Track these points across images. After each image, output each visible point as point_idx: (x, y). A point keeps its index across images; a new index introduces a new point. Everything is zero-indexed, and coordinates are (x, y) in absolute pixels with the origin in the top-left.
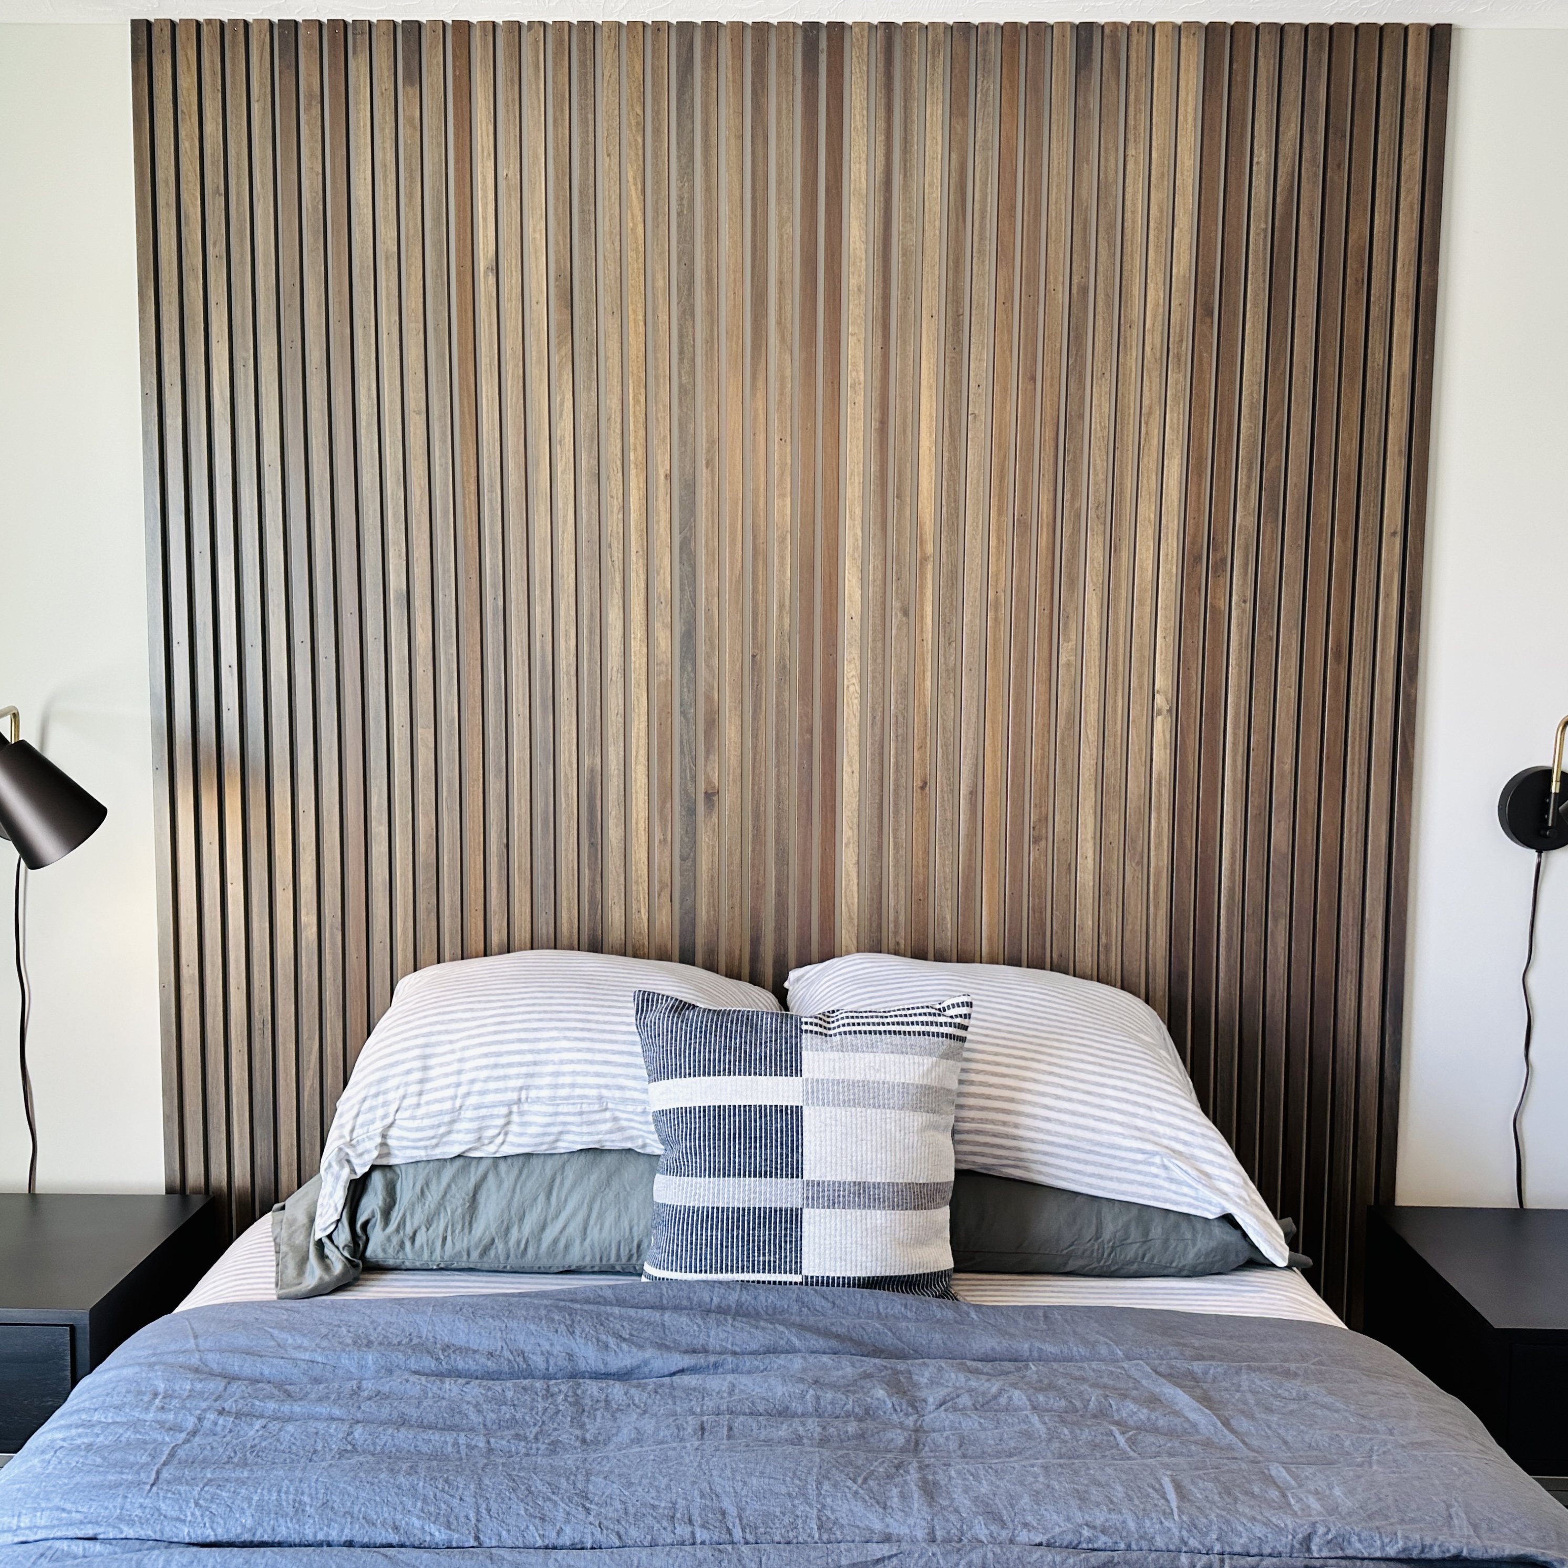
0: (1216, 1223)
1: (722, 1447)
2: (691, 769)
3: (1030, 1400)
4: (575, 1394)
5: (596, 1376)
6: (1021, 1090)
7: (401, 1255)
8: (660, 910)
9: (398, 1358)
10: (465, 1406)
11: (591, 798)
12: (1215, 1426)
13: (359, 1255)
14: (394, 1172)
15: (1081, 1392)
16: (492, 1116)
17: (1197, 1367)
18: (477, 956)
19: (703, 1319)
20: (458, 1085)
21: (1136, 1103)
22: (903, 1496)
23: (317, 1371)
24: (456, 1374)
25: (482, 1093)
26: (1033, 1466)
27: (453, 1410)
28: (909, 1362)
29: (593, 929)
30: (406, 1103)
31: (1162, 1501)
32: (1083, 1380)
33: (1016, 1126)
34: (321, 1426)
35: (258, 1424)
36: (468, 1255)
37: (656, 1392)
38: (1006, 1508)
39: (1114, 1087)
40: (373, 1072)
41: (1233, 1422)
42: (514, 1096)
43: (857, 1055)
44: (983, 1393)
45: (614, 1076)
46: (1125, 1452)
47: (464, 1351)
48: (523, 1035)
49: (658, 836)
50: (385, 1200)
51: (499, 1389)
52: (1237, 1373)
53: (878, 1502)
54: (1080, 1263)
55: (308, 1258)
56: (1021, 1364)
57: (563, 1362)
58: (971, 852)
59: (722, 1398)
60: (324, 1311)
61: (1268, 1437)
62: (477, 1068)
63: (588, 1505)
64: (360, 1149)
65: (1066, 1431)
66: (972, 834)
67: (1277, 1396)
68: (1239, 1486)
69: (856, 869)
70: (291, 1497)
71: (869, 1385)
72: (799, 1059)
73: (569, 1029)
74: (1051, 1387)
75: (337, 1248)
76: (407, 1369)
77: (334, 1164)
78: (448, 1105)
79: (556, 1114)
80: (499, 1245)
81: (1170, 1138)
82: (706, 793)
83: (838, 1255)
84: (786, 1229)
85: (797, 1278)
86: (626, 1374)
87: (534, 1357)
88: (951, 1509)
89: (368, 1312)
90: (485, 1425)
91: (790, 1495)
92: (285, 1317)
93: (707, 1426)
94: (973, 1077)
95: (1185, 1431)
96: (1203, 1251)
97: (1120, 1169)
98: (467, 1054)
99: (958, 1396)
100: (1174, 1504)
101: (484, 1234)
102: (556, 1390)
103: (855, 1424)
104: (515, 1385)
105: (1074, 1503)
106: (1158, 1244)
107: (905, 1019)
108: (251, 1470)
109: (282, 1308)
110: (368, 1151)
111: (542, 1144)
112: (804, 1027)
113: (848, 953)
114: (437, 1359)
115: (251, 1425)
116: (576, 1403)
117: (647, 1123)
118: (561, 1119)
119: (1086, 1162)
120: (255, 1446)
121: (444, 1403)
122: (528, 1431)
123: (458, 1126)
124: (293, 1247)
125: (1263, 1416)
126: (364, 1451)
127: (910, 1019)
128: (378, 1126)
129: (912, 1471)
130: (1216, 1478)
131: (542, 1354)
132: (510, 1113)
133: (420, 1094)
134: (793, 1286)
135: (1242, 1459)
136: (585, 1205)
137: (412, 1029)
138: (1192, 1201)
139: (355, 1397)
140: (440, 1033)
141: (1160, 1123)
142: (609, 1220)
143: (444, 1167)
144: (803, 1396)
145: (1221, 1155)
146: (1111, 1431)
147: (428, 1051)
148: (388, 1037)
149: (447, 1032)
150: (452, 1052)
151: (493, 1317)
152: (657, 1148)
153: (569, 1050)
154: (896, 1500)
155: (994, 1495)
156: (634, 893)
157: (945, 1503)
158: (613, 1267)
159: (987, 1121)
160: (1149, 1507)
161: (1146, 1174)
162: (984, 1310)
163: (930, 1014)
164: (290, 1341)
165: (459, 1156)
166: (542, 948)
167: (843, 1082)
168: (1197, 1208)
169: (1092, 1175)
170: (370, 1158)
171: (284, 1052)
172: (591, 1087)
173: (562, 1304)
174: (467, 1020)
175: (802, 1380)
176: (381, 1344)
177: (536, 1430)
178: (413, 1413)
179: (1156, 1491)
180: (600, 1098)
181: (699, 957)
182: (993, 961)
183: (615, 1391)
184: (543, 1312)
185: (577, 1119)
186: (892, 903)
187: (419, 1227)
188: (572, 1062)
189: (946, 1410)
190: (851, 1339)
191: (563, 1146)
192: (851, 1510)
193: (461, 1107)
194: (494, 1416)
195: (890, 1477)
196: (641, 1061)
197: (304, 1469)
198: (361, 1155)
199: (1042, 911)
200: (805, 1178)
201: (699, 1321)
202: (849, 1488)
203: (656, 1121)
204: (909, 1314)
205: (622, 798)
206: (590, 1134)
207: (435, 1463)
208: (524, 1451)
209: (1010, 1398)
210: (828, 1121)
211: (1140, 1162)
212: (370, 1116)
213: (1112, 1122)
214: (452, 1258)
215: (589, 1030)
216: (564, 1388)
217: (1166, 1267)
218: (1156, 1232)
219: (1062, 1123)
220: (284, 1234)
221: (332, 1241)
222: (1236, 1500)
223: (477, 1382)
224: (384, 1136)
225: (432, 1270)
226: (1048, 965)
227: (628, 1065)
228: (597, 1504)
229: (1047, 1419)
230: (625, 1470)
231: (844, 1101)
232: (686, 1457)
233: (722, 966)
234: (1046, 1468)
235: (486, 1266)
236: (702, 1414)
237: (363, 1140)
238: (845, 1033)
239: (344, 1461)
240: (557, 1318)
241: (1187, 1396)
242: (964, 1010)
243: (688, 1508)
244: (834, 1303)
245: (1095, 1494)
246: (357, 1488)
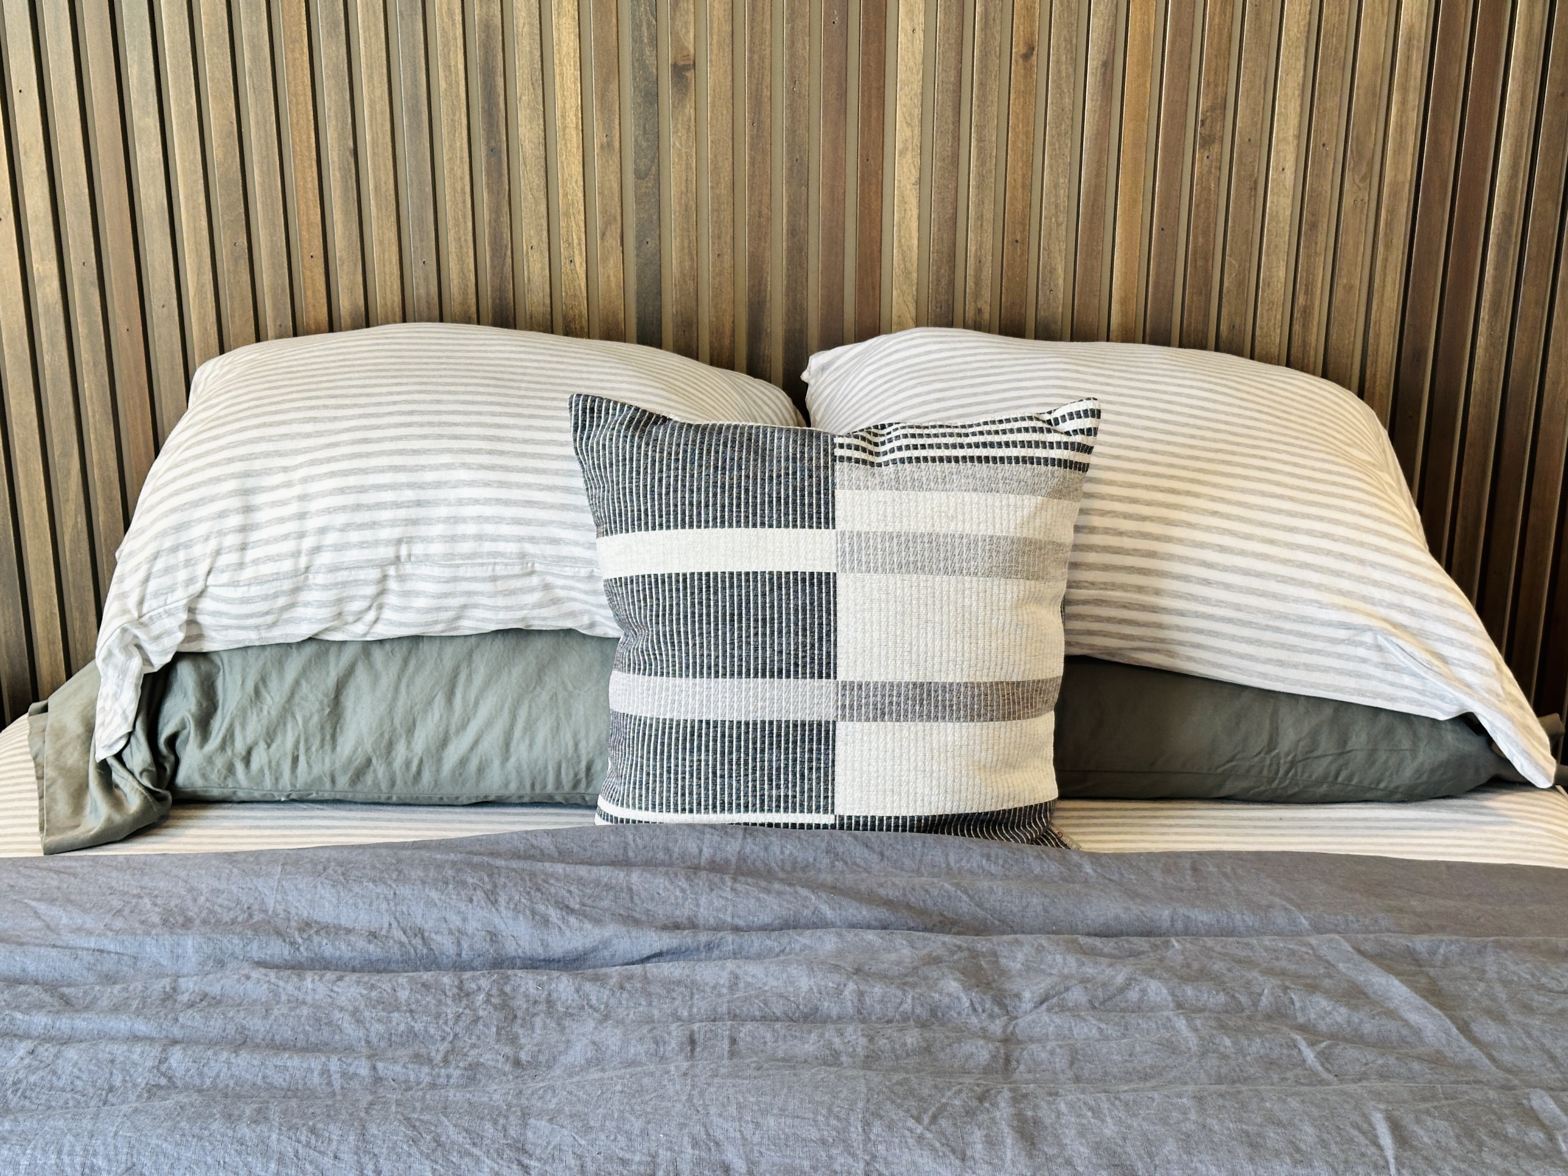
0: (1449, 727)
1: (723, 1071)
2: (649, 25)
3: (1173, 994)
4: (502, 993)
5: (533, 964)
6: (1169, 539)
7: (230, 783)
8: (605, 260)
9: (233, 943)
10: (337, 1015)
11: (488, 73)
12: (1448, 1033)
13: (166, 784)
14: (212, 662)
15: (1248, 982)
16: (356, 582)
17: (1421, 943)
18: (318, 331)
19: (688, 878)
20: (301, 535)
21: (1342, 556)
22: (991, 1143)
23: (108, 965)
24: (321, 965)
25: (339, 548)
26: (1180, 1096)
27: (318, 1020)
28: (995, 939)
29: (500, 291)
30: (223, 560)
31: (1373, 1149)
32: (1248, 963)
33: (1158, 592)
34: (118, 1050)
35: (23, 1048)
36: (333, 781)
37: (622, 988)
38: (1141, 1158)
39: (1310, 533)
40: (166, 514)
41: (1475, 1028)
42: (388, 552)
43: (921, 494)
44: (1104, 985)
45: (543, 524)
46: (1315, 1074)
47: (334, 931)
48: (398, 460)
49: (598, 139)
50: (199, 704)
51: (387, 987)
52: (1479, 952)
53: (954, 1152)
54: (1244, 784)
55: (87, 786)
56: (1158, 941)
57: (482, 944)
58: (1100, 165)
59: (720, 995)
60: (114, 874)
61: (1526, 1050)
62: (329, 511)
63: (526, 1161)
64: (156, 629)
65: (1228, 1042)
66: (1102, 134)
67: (1540, 988)
68: (1485, 1126)
69: (915, 193)
70: (78, 1160)
71: (936, 975)
72: (830, 503)
73: (469, 451)
74: (1203, 975)
75: (131, 773)
76: (246, 959)
77: (116, 652)
78: (287, 565)
79: (455, 579)
80: (379, 768)
81: (1391, 606)
82: (675, 66)
83: (888, 786)
84: (811, 751)
85: (827, 819)
86: (575, 960)
87: (438, 938)
88: (1060, 1160)
89: (183, 874)
90: (368, 1042)
91: (823, 1142)
92: (55, 883)
93: (700, 1038)
94: (1096, 521)
95: (1403, 1040)
96: (1427, 767)
97: (1311, 652)
98: (313, 488)
99: (1067, 989)
100: (1390, 1153)
101: (355, 751)
102: (474, 986)
103: (916, 1032)
104: (411, 980)
105: (1242, 1151)
106: (1360, 757)
107: (996, 438)
108: (16, 1120)
109: (50, 870)
110: (168, 633)
111: (436, 622)
112: (838, 452)
113: (902, 327)
114: (292, 944)
115: (11, 1049)
116: (504, 1006)
117: (595, 592)
118: (464, 586)
119: (1259, 642)
120: (20, 1081)
121: (305, 1011)
122: (433, 1048)
123: (305, 596)
124: (63, 770)
125: (1520, 1018)
126: (186, 1088)
127: (1003, 438)
128: (180, 597)
129: (1002, 1105)
130: (1452, 1113)
131: (451, 932)
132: (385, 578)
133: (243, 547)
134: (821, 831)
135: (1488, 1083)
136: (506, 711)
137: (222, 448)
138: (1415, 695)
139: (169, 1004)
140: (267, 455)
141: (1376, 583)
142: (543, 732)
143: (287, 655)
144: (838, 991)
145: (1466, 629)
146: (1294, 1041)
147: (250, 483)
148: (186, 461)
149: (279, 454)
150: (288, 484)
151: (374, 881)
152: (612, 629)
153: (472, 484)
154: (979, 1147)
155: (1124, 1139)
156: (563, 231)
157: (1051, 1151)
158: (551, 797)
159: (1114, 586)
160: (1352, 1157)
161: (1348, 658)
162: (1103, 860)
163: (1034, 430)
164: (64, 920)
165: (311, 639)
166: (421, 320)
167: (899, 536)
168: (1421, 705)
169: (1268, 661)
170: (174, 641)
171: (26, 476)
172: (506, 539)
173: (476, 859)
174: (308, 435)
175: (837, 968)
176: (204, 922)
177: (444, 1047)
178: (257, 1025)
179: (1364, 1133)
180: (523, 556)
181: (668, 331)
182: (1127, 337)
183: (561, 987)
184: (450, 873)
185: (488, 587)
186: (972, 248)
187: (256, 743)
188: (476, 502)
189: (1049, 1010)
190: (909, 907)
191: (469, 626)
192: (914, 1163)
193: (307, 569)
194: (381, 1028)
195: (970, 1113)
196: (583, 500)
197: (96, 1117)
198: (157, 638)
199: (1208, 257)
200: (840, 678)
201: (685, 885)
202: (911, 1130)
203: (610, 594)
204: (993, 869)
205: (538, 73)
206: (508, 608)
207: (294, 1103)
208: (428, 1079)
209: (1143, 991)
210: (876, 595)
211: (1342, 641)
212: (166, 580)
213: (1303, 583)
214: (309, 786)
215: (502, 453)
216: (484, 983)
217: (1370, 789)
218: (1359, 740)
219: (1227, 587)
220: (49, 751)
221: (123, 763)
222: (1481, 1145)
223: (355, 976)
224: (191, 610)
225: (279, 802)
226: (1212, 341)
227: (564, 507)
228: (539, 1160)
229: (1198, 1022)
230: (580, 1107)
231: (900, 566)
232: (670, 1086)
233: (705, 346)
234: (1199, 1099)
235: (360, 797)
236: (691, 1019)
237: (160, 616)
238: (902, 461)
239: (157, 1104)
240: (470, 880)
241: (1404, 988)
242: (1087, 423)
243: (674, 1162)
244: (882, 854)
245: (1273, 1137)
246: (177, 1144)
